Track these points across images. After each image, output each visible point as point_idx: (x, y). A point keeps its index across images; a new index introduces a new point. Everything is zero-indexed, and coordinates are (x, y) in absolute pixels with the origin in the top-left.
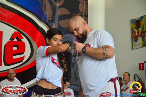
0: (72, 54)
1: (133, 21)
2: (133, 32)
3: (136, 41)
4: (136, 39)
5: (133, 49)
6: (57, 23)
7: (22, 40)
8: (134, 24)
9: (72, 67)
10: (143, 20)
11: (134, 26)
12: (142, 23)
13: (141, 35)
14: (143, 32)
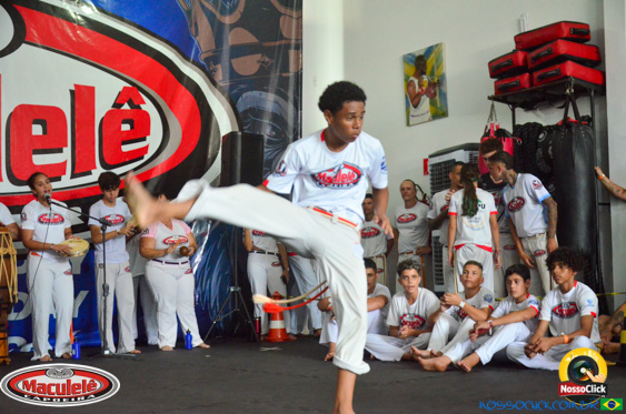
0: (266, 137)
1: (408, 59)
2: (409, 84)
3: (415, 106)
4: (416, 101)
5: (408, 124)
6: (227, 64)
7: (143, 107)
10: (433, 56)
11: (412, 70)
12: (430, 62)
13: (427, 93)
14: (432, 85)
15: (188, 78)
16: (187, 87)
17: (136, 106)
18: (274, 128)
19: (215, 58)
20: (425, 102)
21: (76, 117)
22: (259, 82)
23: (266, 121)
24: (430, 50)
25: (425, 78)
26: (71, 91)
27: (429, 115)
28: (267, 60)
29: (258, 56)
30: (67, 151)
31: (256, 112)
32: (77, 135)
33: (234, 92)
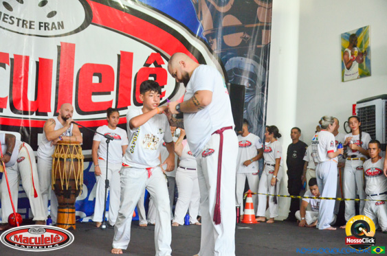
0: (246, 88)
1: (344, 36)
2: (344, 53)
3: (348, 69)
4: (349, 65)
5: (343, 81)
6: (219, 38)
7: (162, 65)
8: (348, 40)
9: (244, 108)
10: (362, 34)
11: (347, 44)
12: (360, 39)
13: (357, 59)
14: (361, 54)
15: (194, 48)
16: (193, 54)
17: (158, 65)
18: (250, 82)
19: (212, 35)
20: (356, 66)
21: (120, 72)
22: (241, 51)
23: (248, 78)
24: (360, 31)
25: (356, 50)
27: (358, 74)
28: (247, 36)
29: (242, 34)
30: (114, 93)
31: (238, 71)
32: (120, 83)
33: (224, 57)
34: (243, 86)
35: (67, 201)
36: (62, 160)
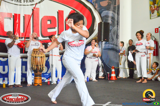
2: (151, 7)
4: (153, 12)
6: (99, 3)
8: (152, 1)
9: (110, 32)
13: (156, 9)
14: (158, 7)
15: (89, 7)
18: (112, 21)
19: (96, 2)
20: (156, 12)
21: (59, 19)
23: (111, 19)
25: (156, 5)
26: (57, 12)
27: (157, 16)
28: (110, 2)
29: (107, 1)
30: (57, 28)
31: (107, 16)
32: (59, 24)
33: (101, 11)
34: (109, 23)
35: (36, 74)
36: (36, 57)
